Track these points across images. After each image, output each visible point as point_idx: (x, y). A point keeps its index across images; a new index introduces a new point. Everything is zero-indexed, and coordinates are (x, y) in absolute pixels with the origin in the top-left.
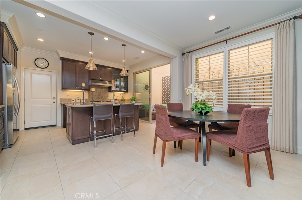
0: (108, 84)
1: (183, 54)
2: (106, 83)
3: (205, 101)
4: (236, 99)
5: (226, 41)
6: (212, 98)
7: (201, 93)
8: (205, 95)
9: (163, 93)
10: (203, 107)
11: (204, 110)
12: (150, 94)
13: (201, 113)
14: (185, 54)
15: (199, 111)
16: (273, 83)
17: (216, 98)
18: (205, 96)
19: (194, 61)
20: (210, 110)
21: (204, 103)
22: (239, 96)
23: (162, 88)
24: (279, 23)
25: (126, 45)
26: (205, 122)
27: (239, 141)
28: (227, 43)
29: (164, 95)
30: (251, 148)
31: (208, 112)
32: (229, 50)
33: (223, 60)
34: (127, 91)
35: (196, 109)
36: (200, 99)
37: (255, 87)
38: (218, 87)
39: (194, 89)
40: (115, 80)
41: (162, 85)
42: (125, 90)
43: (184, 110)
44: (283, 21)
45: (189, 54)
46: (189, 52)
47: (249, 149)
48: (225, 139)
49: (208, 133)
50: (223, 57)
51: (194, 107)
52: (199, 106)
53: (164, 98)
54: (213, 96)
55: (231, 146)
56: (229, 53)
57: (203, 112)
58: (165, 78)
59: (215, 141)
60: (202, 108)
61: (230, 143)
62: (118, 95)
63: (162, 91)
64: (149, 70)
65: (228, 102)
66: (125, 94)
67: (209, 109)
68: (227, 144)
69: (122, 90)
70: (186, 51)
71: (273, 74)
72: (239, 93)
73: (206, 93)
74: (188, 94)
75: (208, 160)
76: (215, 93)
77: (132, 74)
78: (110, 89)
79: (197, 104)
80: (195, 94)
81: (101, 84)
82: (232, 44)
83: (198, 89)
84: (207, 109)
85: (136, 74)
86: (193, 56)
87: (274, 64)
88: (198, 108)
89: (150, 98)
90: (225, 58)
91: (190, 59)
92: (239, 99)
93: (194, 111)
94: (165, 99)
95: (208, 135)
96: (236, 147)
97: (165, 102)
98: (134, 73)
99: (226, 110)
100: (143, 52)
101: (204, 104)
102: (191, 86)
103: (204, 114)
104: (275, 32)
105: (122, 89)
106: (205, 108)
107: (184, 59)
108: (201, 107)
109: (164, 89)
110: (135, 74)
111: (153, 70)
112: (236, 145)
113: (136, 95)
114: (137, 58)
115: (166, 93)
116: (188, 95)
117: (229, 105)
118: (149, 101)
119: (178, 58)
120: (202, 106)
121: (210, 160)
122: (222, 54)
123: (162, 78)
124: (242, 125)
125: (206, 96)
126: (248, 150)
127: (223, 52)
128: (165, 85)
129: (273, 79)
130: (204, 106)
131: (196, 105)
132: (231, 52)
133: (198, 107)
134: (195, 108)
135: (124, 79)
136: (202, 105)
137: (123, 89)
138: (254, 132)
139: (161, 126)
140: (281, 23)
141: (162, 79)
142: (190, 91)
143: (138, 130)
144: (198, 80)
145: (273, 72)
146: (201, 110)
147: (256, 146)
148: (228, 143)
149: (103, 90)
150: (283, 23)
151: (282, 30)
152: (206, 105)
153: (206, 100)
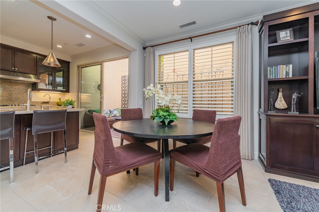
0: (33, 79)
1: (144, 48)
2: (30, 78)
3: (168, 107)
4: (199, 104)
5: (191, 38)
6: (177, 102)
7: (164, 96)
8: (169, 98)
9: (123, 95)
10: (167, 115)
11: (167, 118)
12: (102, 95)
13: (163, 122)
14: (147, 48)
15: (161, 120)
16: (234, 88)
17: (181, 103)
18: (168, 101)
19: (157, 58)
20: (175, 119)
21: (168, 109)
22: (201, 101)
23: (122, 89)
24: (240, 26)
25: (55, 20)
26: (169, 139)
27: (211, 164)
28: (191, 41)
29: (124, 97)
30: (225, 173)
31: (172, 121)
32: (194, 49)
33: (187, 59)
34: (68, 91)
35: (156, 118)
36: (163, 103)
37: (216, 92)
38: (183, 90)
39: (155, 90)
40: (49, 75)
41: (122, 85)
42: (63, 89)
43: (143, 118)
44: (243, 25)
45: (151, 49)
46: (152, 46)
47: (224, 174)
48: (193, 160)
49: (172, 151)
50: (188, 56)
51: (155, 114)
52: (161, 113)
53: (123, 101)
54: (177, 101)
55: (201, 171)
56: (194, 52)
57: (166, 122)
58: (126, 78)
59: (180, 163)
60: (165, 116)
61: (199, 166)
62: (54, 96)
63: (122, 92)
64: (101, 64)
65: (193, 107)
66: (64, 94)
67: (174, 117)
68: (195, 167)
69: (58, 89)
70: (147, 44)
71: (234, 78)
72: (201, 97)
73: (170, 96)
74: (147, 96)
75: (172, 190)
76: (180, 97)
77: (76, 68)
78: (34, 86)
79: (159, 111)
80: (157, 97)
81: (21, 78)
82: (197, 43)
83: (160, 91)
84: (171, 118)
85: (82, 68)
86: (156, 52)
87: (234, 69)
88: (160, 117)
89: (101, 101)
90: (190, 58)
91: (152, 55)
92: (202, 104)
93: (155, 120)
94: (125, 102)
95: (171, 154)
96: (208, 172)
97: (125, 106)
98: (78, 67)
99: (191, 117)
100: (88, 36)
101: (167, 111)
102: (151, 87)
103: (167, 124)
104: (236, 36)
105: (58, 87)
106: (169, 115)
107: (145, 54)
108: (163, 115)
109: (124, 90)
110: (80, 67)
111: (106, 64)
112: (207, 170)
113: (82, 96)
114: (81, 45)
115: (127, 95)
116: (148, 98)
117: (194, 111)
118: (101, 104)
119: (138, 51)
120: (165, 114)
121: (174, 188)
122: (187, 53)
123: (122, 76)
124: (216, 141)
125: (170, 100)
126: (223, 177)
127: (188, 51)
128: (125, 86)
129: (234, 84)
130: (167, 113)
131: (158, 113)
132: (196, 51)
133: (160, 115)
134: (156, 116)
135: (63, 74)
136: (165, 112)
137: (61, 88)
138: (228, 149)
139: (100, 149)
140: (241, 27)
141: (122, 78)
142: (150, 93)
143: (78, 148)
144: (163, 80)
145: (234, 76)
146: (163, 119)
147: (230, 168)
148: (197, 166)
149: (20, 87)
150: (243, 26)
151: (242, 34)
152: (169, 112)
153: (170, 105)
